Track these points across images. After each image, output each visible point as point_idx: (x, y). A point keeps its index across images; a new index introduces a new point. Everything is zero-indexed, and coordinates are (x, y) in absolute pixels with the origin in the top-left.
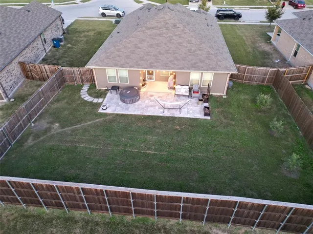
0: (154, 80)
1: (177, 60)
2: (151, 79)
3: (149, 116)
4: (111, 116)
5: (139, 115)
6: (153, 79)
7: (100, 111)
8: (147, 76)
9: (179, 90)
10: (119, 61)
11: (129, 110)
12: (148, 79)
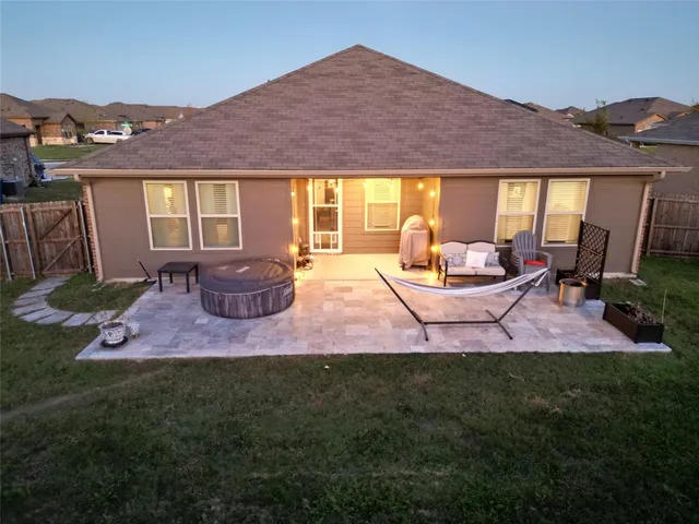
0: (340, 250)
1: (438, 142)
2: (326, 246)
3: (360, 356)
4: (148, 376)
5: (307, 358)
6: (336, 246)
7: (92, 353)
8: (311, 232)
9: (457, 261)
10: (202, 153)
11: (249, 340)
12: (316, 246)
